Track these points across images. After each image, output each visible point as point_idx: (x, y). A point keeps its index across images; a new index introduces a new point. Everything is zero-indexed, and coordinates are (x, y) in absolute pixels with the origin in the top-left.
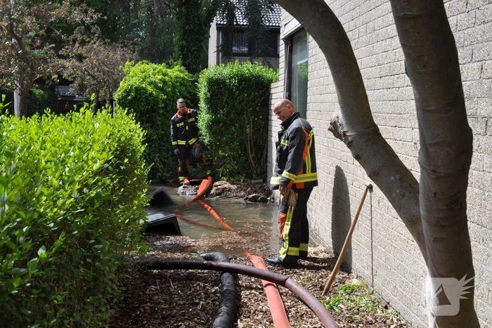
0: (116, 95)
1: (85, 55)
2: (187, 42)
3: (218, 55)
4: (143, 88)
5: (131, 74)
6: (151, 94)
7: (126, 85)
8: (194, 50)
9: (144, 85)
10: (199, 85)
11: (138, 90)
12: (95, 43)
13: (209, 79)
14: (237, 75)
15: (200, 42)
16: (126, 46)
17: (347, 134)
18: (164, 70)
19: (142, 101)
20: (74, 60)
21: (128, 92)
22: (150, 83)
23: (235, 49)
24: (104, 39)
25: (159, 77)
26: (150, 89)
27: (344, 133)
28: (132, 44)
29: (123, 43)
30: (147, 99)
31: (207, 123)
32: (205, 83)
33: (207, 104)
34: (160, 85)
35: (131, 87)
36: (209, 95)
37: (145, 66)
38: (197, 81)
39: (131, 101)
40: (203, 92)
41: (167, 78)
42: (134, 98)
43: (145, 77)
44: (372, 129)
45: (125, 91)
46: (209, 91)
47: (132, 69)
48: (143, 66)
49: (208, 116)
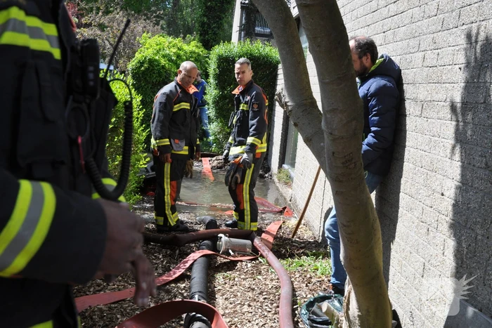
0: (130, 65)
1: (107, 24)
2: (208, 19)
3: (240, 34)
4: (156, 60)
5: (147, 46)
6: (163, 67)
7: (140, 55)
8: (214, 27)
9: (157, 58)
10: (210, 61)
11: (151, 62)
12: (118, 14)
13: (219, 56)
14: (246, 54)
15: (220, 19)
16: (148, 18)
17: (288, 104)
18: (179, 45)
19: (154, 73)
20: (96, 29)
21: (142, 63)
22: (164, 56)
23: (258, 29)
24: (127, 10)
25: (174, 51)
26: (163, 62)
27: (286, 103)
28: (155, 17)
29: (145, 15)
30: (159, 70)
31: (215, 98)
32: (215, 59)
33: (215, 80)
34: (174, 58)
35: (145, 58)
36: (217, 71)
37: (162, 39)
38: (208, 57)
39: (144, 72)
40: (212, 68)
41: (182, 53)
42: (147, 69)
43: (160, 49)
44: (310, 101)
45: (139, 62)
46: (218, 67)
47: (149, 41)
48: (159, 39)
49: (216, 91)
